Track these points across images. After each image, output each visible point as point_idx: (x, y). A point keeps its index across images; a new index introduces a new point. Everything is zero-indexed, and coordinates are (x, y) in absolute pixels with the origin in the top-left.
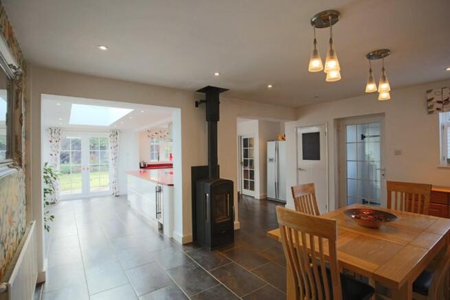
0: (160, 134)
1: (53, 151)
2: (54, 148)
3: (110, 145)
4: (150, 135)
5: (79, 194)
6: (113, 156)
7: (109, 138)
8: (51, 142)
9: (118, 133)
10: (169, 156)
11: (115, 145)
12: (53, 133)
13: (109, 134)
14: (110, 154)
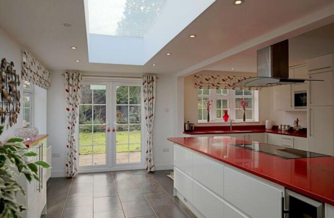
0: (212, 81)
1: (70, 104)
2: (71, 100)
3: (142, 96)
4: (198, 81)
5: (102, 166)
6: (148, 113)
7: (142, 87)
8: (67, 91)
9: (155, 79)
10: (222, 114)
11: (150, 96)
12: (71, 79)
13: (141, 81)
14: (143, 109)
